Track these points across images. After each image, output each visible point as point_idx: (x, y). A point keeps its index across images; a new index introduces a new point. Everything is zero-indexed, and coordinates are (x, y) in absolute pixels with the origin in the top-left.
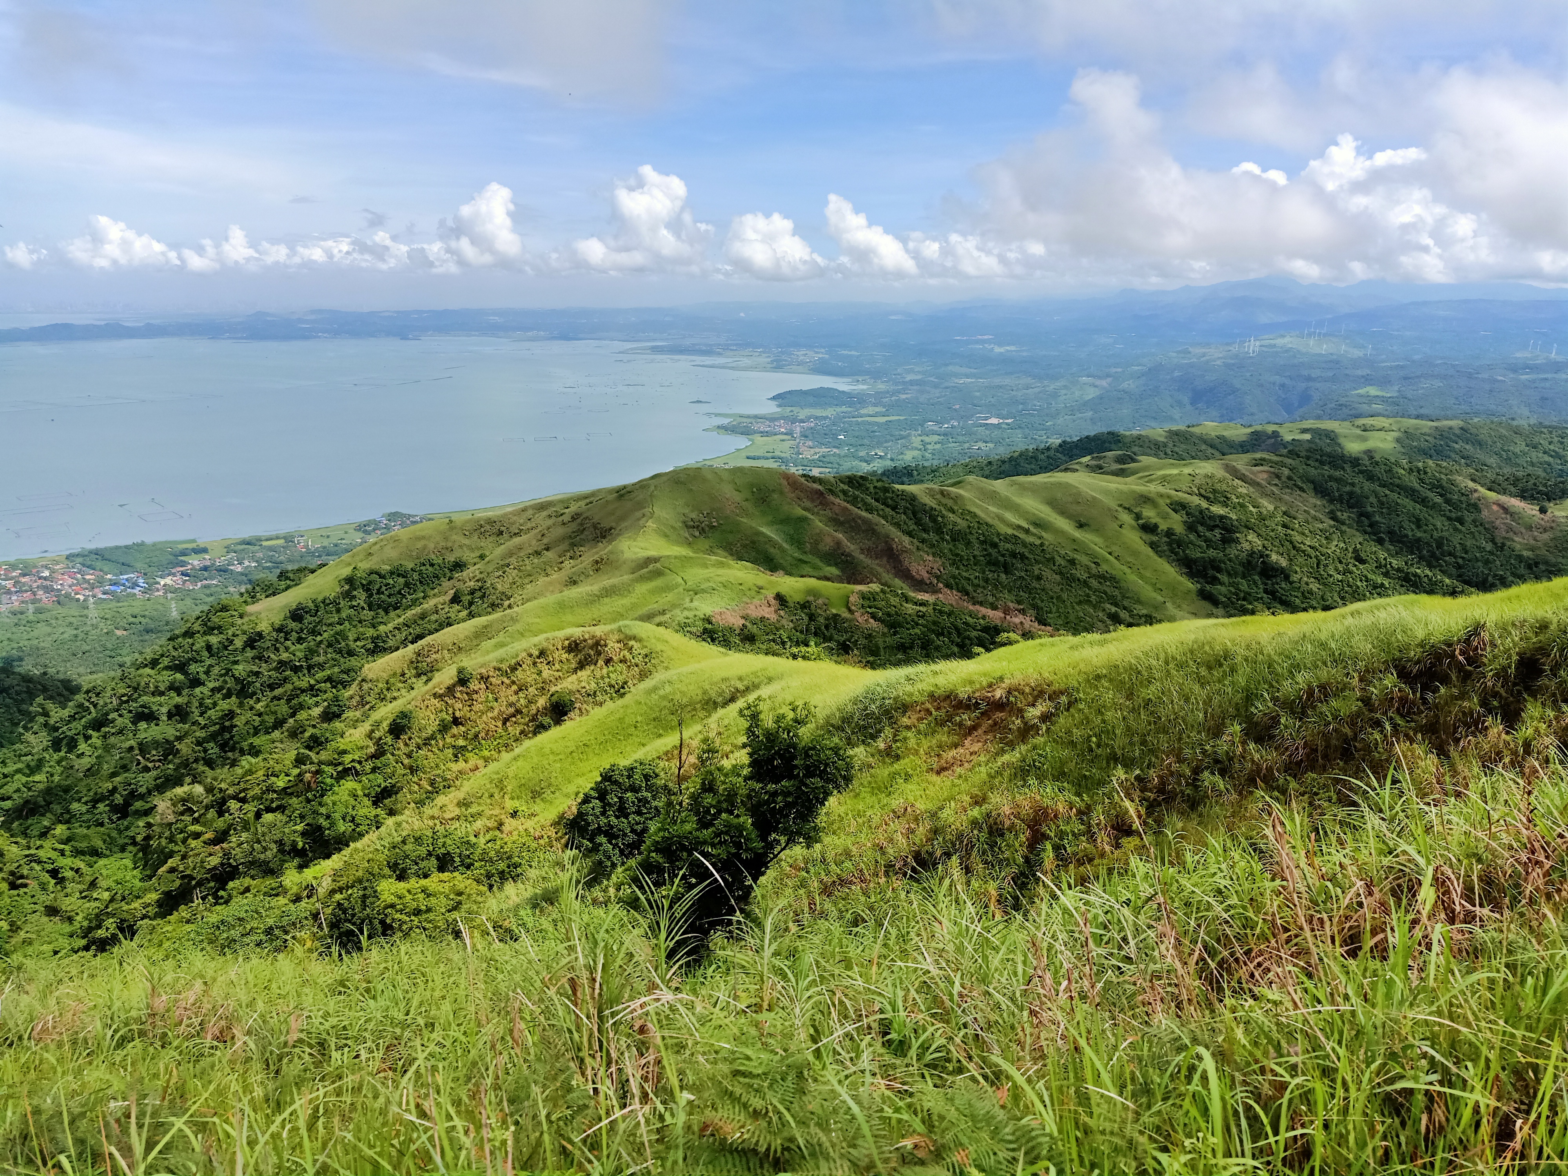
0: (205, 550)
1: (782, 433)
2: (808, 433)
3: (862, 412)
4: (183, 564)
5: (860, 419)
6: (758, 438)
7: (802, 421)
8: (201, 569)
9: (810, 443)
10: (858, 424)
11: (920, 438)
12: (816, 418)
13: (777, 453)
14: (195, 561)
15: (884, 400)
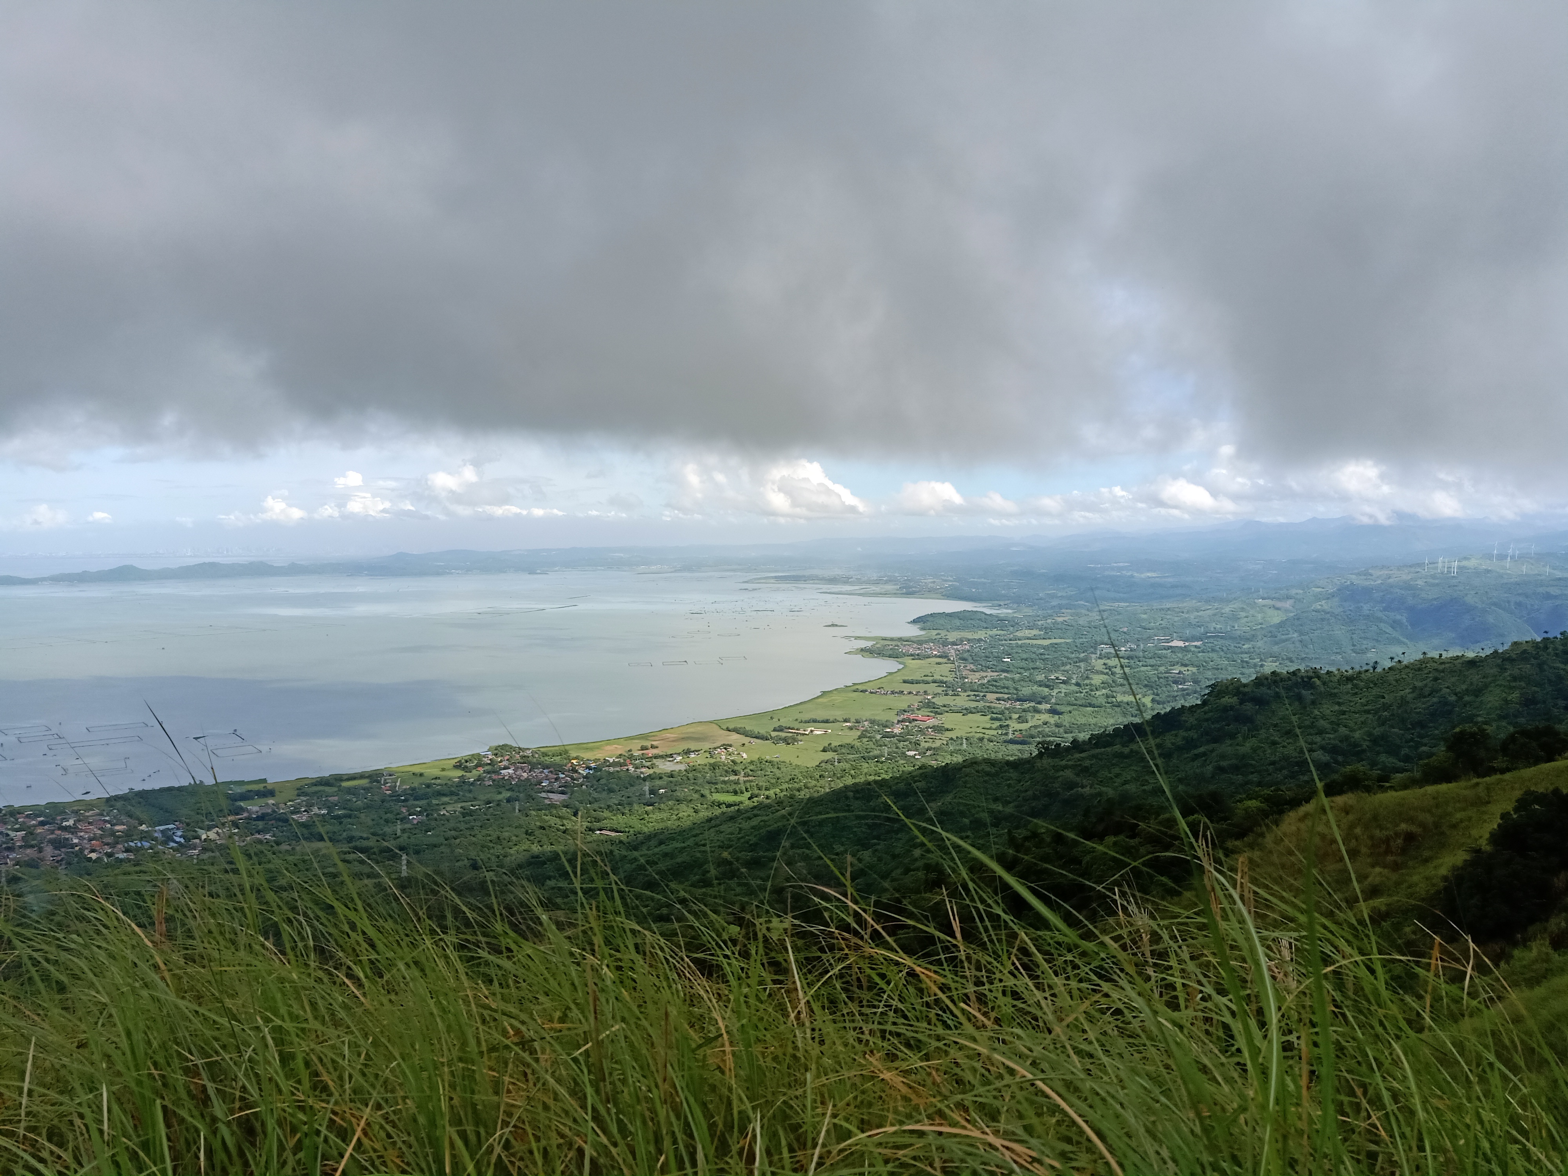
0: (271, 793)
1: (936, 656)
2: (966, 655)
3: (1019, 634)
4: (238, 811)
5: (1020, 642)
6: (909, 661)
7: (954, 644)
8: (259, 818)
9: (972, 667)
10: (1018, 646)
11: (1102, 661)
12: (969, 640)
13: (937, 677)
14: (254, 807)
15: (1040, 623)
